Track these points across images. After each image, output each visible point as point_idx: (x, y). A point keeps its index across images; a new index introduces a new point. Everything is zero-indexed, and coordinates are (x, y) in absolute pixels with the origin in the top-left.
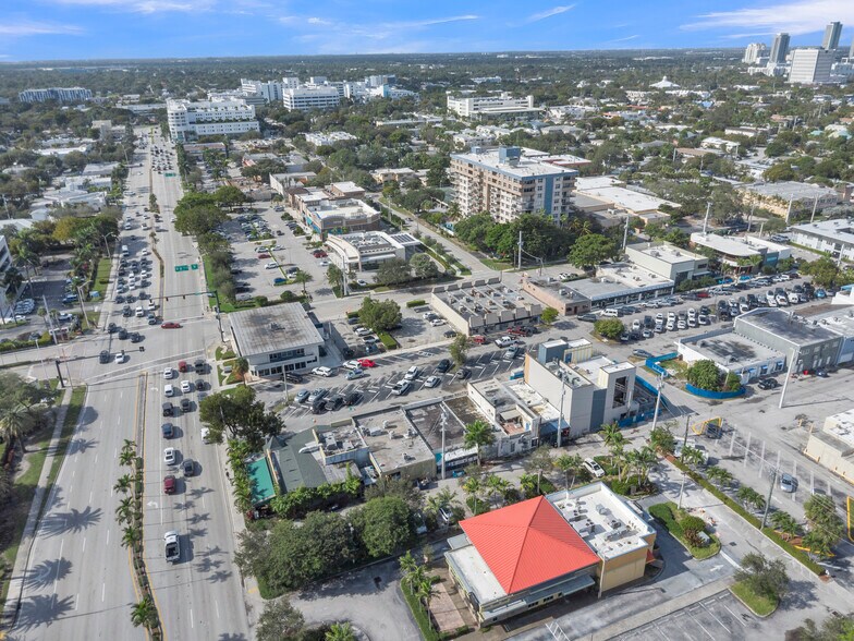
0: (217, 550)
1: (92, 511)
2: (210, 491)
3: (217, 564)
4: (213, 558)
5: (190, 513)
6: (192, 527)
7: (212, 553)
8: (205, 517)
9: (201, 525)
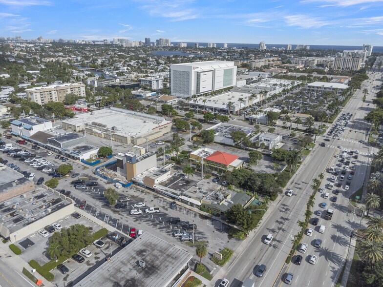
0: (281, 211)
1: (319, 253)
2: (268, 229)
3: (283, 208)
4: (284, 210)
5: (280, 226)
6: (283, 221)
7: (282, 211)
8: (277, 221)
9: (280, 220)
